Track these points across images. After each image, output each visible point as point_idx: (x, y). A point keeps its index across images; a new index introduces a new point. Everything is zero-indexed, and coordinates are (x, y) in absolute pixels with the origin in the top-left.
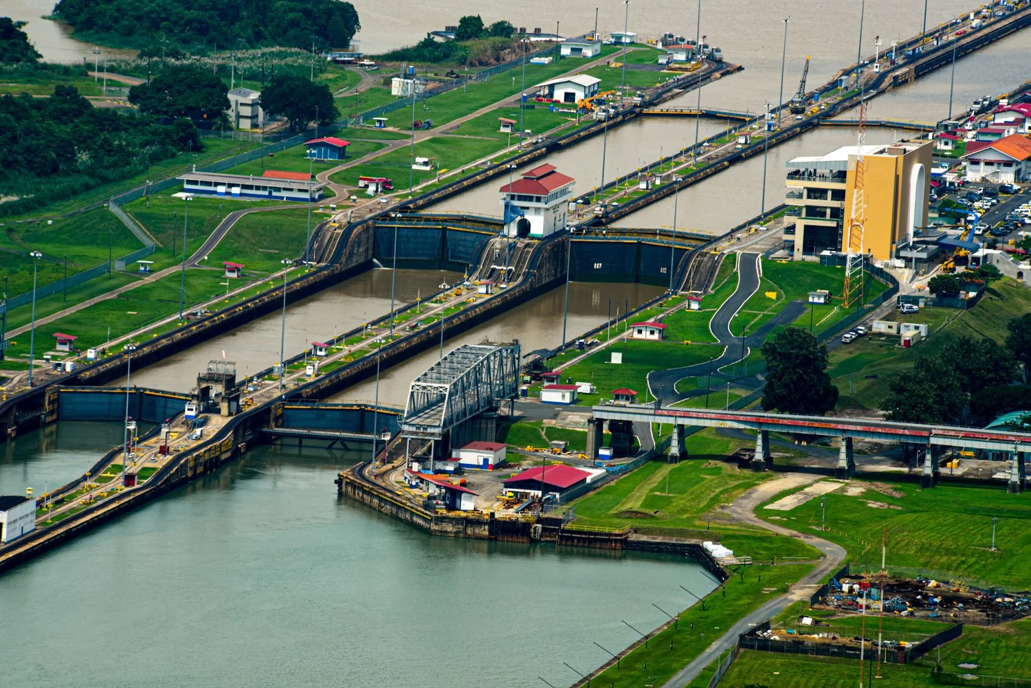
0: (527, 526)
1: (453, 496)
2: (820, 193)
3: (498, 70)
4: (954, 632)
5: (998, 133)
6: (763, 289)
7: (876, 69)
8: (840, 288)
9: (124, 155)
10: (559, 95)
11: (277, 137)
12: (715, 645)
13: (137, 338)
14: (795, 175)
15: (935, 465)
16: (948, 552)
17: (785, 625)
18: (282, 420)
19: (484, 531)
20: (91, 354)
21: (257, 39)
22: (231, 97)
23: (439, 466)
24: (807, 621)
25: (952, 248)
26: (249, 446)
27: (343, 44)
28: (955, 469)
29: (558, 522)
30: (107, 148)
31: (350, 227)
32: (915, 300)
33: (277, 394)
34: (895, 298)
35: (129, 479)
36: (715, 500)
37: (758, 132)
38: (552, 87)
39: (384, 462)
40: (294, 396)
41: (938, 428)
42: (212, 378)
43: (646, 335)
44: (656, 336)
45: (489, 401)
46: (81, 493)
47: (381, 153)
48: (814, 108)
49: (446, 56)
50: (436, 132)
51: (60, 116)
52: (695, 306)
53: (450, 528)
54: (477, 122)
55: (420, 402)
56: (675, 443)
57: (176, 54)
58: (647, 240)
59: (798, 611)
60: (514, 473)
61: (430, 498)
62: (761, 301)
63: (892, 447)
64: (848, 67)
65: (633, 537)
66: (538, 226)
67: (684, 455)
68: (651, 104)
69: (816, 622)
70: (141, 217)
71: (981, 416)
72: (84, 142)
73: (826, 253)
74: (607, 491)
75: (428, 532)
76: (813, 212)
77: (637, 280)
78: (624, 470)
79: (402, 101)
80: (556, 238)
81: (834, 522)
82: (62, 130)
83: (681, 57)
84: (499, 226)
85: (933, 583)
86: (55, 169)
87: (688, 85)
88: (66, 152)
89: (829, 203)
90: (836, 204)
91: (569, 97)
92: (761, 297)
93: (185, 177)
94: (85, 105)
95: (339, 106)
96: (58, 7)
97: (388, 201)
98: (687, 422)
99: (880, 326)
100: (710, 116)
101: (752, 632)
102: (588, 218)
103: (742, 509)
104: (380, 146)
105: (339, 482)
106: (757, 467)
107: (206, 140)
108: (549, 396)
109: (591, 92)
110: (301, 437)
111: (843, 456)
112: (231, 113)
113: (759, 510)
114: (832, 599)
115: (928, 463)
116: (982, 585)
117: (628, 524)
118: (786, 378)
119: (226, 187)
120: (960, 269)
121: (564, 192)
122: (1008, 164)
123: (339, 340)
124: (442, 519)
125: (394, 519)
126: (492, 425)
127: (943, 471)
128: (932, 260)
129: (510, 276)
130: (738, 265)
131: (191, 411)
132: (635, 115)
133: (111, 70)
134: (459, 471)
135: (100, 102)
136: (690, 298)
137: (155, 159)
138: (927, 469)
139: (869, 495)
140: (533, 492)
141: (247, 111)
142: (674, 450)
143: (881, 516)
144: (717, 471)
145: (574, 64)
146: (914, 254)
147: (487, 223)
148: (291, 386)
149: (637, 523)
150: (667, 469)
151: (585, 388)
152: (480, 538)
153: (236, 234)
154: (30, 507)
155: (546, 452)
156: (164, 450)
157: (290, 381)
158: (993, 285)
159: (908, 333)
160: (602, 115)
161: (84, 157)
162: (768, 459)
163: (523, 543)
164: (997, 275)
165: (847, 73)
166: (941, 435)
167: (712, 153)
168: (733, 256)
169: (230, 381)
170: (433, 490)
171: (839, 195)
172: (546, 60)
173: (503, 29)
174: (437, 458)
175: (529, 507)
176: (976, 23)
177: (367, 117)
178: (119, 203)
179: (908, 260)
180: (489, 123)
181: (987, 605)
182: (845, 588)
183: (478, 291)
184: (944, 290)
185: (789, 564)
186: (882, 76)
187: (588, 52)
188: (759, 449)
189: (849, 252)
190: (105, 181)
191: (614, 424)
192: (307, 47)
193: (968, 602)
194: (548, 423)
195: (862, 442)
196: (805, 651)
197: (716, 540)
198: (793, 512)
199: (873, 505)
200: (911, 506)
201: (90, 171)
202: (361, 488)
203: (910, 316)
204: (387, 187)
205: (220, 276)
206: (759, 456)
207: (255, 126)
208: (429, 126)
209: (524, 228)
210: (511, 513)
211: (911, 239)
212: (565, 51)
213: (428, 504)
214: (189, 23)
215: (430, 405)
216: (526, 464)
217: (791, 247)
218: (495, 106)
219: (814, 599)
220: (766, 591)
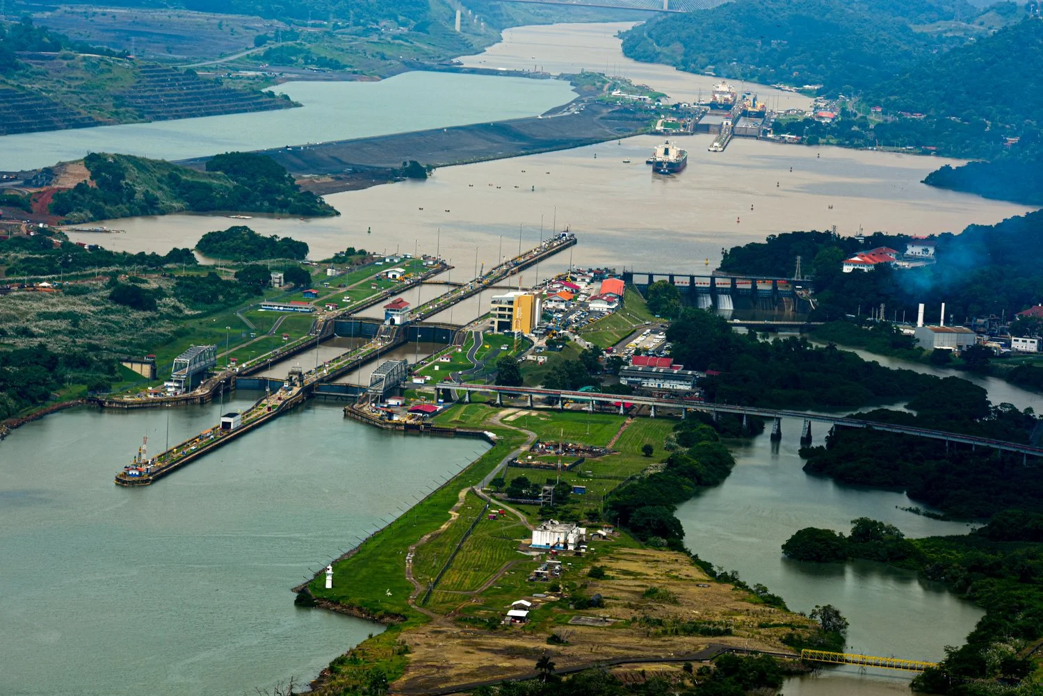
0: (419, 426)
1: (390, 415)
2: (503, 309)
3: (364, 267)
4: (582, 460)
5: (555, 291)
6: (484, 344)
7: (505, 268)
8: (513, 344)
9: (235, 297)
10: (390, 275)
11: (290, 290)
12: (499, 466)
13: (258, 360)
14: (494, 302)
15: (563, 405)
16: (572, 434)
17: (522, 459)
18: (318, 389)
19: (403, 428)
20: (244, 365)
21: (272, 256)
22: (272, 275)
23: (382, 405)
24: (530, 457)
25: (551, 330)
26: (308, 398)
27: (303, 258)
28: (568, 406)
29: (430, 425)
30: (228, 295)
31: (327, 321)
32: (541, 348)
33: (315, 380)
34: (533, 347)
35: (269, 409)
36: (485, 417)
37: (468, 289)
38: (387, 273)
39: (360, 404)
40: (321, 380)
41: (563, 391)
42: (293, 373)
43: (445, 360)
44: (449, 361)
45: (398, 382)
46: (253, 413)
47: (330, 296)
48: (485, 282)
49: (344, 262)
50: (348, 288)
51: (211, 283)
52: (460, 350)
53: (390, 427)
54: (362, 285)
55: (374, 381)
56: (467, 397)
57: (246, 261)
58: (438, 327)
59: (525, 454)
60: (410, 407)
61: (382, 415)
62: (483, 349)
63: (543, 399)
64: (494, 267)
65: (458, 430)
66: (398, 321)
67: (470, 402)
68: (424, 279)
69: (533, 458)
70: (250, 318)
71: (575, 387)
72: (221, 292)
73: (506, 331)
74: (445, 414)
75: (382, 428)
76: (500, 316)
77: (434, 341)
78: (450, 407)
79: (332, 278)
80: (404, 325)
81: (529, 425)
82: (212, 288)
83: (431, 263)
84: (383, 321)
85: (570, 445)
86: (212, 302)
87: (437, 272)
88: (215, 296)
89: (507, 313)
90: (510, 313)
91: (394, 276)
92: (483, 347)
93: (262, 304)
94: (220, 279)
95: (312, 279)
96: (197, 246)
97: (338, 312)
98: (471, 389)
99: (530, 357)
100: (446, 284)
101: (512, 461)
102: (413, 319)
103: (495, 420)
104: (328, 293)
105: (345, 411)
106: (497, 406)
107: (264, 291)
108: (416, 381)
109: (402, 274)
110: (325, 395)
111: (529, 401)
112: (272, 281)
113: (501, 420)
114: (537, 450)
115: (560, 403)
116: (588, 445)
117: (456, 426)
118: (505, 374)
119: (278, 307)
120: (554, 338)
121: (406, 308)
122: (563, 301)
123: (334, 360)
124: (387, 423)
125: (367, 424)
126: (398, 391)
127: (565, 407)
128: (544, 334)
129: (389, 339)
130: (473, 336)
131: (286, 385)
132: (419, 283)
133: (225, 267)
134: (389, 406)
135: (224, 278)
136: (459, 347)
137: (247, 298)
138: (559, 406)
139: (540, 415)
140: (419, 414)
141: (277, 281)
142: (467, 399)
143: (545, 422)
144: (484, 407)
145: (392, 264)
146: (538, 332)
147: (378, 320)
148: (319, 377)
149: (458, 425)
150: (465, 407)
151: (429, 378)
152: (401, 430)
153: (284, 323)
154: (239, 417)
155: (418, 401)
156: (280, 399)
157: (319, 375)
158: (567, 343)
159: (541, 359)
160: (408, 283)
161: (221, 297)
162: (501, 403)
163: (416, 432)
164: (568, 339)
165: (494, 269)
166: (565, 394)
167: (453, 296)
168: (471, 332)
169: (300, 374)
170: (381, 413)
171: (511, 310)
172: (381, 263)
173: (362, 252)
174: (381, 402)
175: (418, 419)
176: (535, 253)
177: (322, 283)
178: (241, 313)
179: (536, 334)
180: (368, 285)
181: (590, 451)
182: (540, 446)
183: (378, 345)
184: (550, 344)
185: (517, 439)
186: (507, 271)
187: (396, 261)
188: (498, 399)
189: (515, 330)
190: (230, 306)
191: (443, 390)
192: (292, 258)
193: (584, 451)
194: (418, 390)
195: (535, 396)
196: (531, 467)
197: (489, 431)
198: (514, 421)
199: (541, 419)
200: (555, 419)
201: (225, 303)
202: (354, 413)
203: (540, 354)
204: (336, 308)
205: (281, 339)
206: (498, 402)
207: (280, 286)
208: (345, 286)
209: (393, 322)
210: (412, 421)
211: (537, 327)
212: (387, 260)
213: (381, 418)
214: (247, 250)
215: (377, 382)
216: (412, 405)
217: (493, 329)
218: (367, 279)
219: (530, 450)
220: (512, 447)
